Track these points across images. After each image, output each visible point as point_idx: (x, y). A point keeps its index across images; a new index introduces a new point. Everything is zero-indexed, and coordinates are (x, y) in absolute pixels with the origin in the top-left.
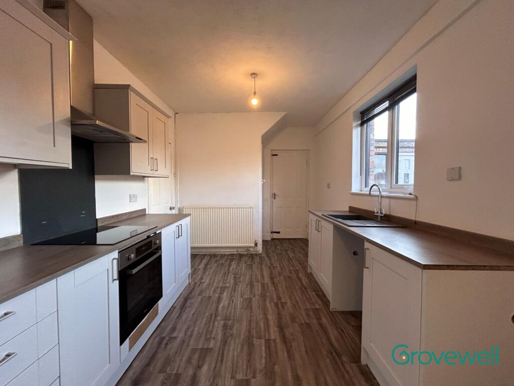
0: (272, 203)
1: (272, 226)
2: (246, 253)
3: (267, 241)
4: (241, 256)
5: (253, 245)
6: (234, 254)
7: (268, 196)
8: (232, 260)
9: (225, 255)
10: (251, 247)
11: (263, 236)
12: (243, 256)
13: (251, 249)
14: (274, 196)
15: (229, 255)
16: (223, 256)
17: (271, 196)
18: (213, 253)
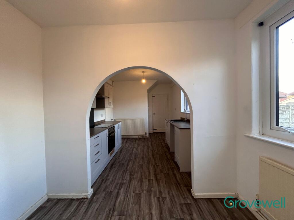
0: (153, 117)
1: (153, 126)
2: (142, 137)
3: (151, 133)
4: (140, 139)
5: (145, 134)
6: (137, 138)
7: (151, 114)
8: (136, 140)
9: (133, 138)
10: (144, 135)
11: (149, 131)
12: (141, 139)
13: (144, 136)
14: (154, 114)
15: (135, 138)
16: (132, 139)
17: (152, 114)
18: (128, 138)
